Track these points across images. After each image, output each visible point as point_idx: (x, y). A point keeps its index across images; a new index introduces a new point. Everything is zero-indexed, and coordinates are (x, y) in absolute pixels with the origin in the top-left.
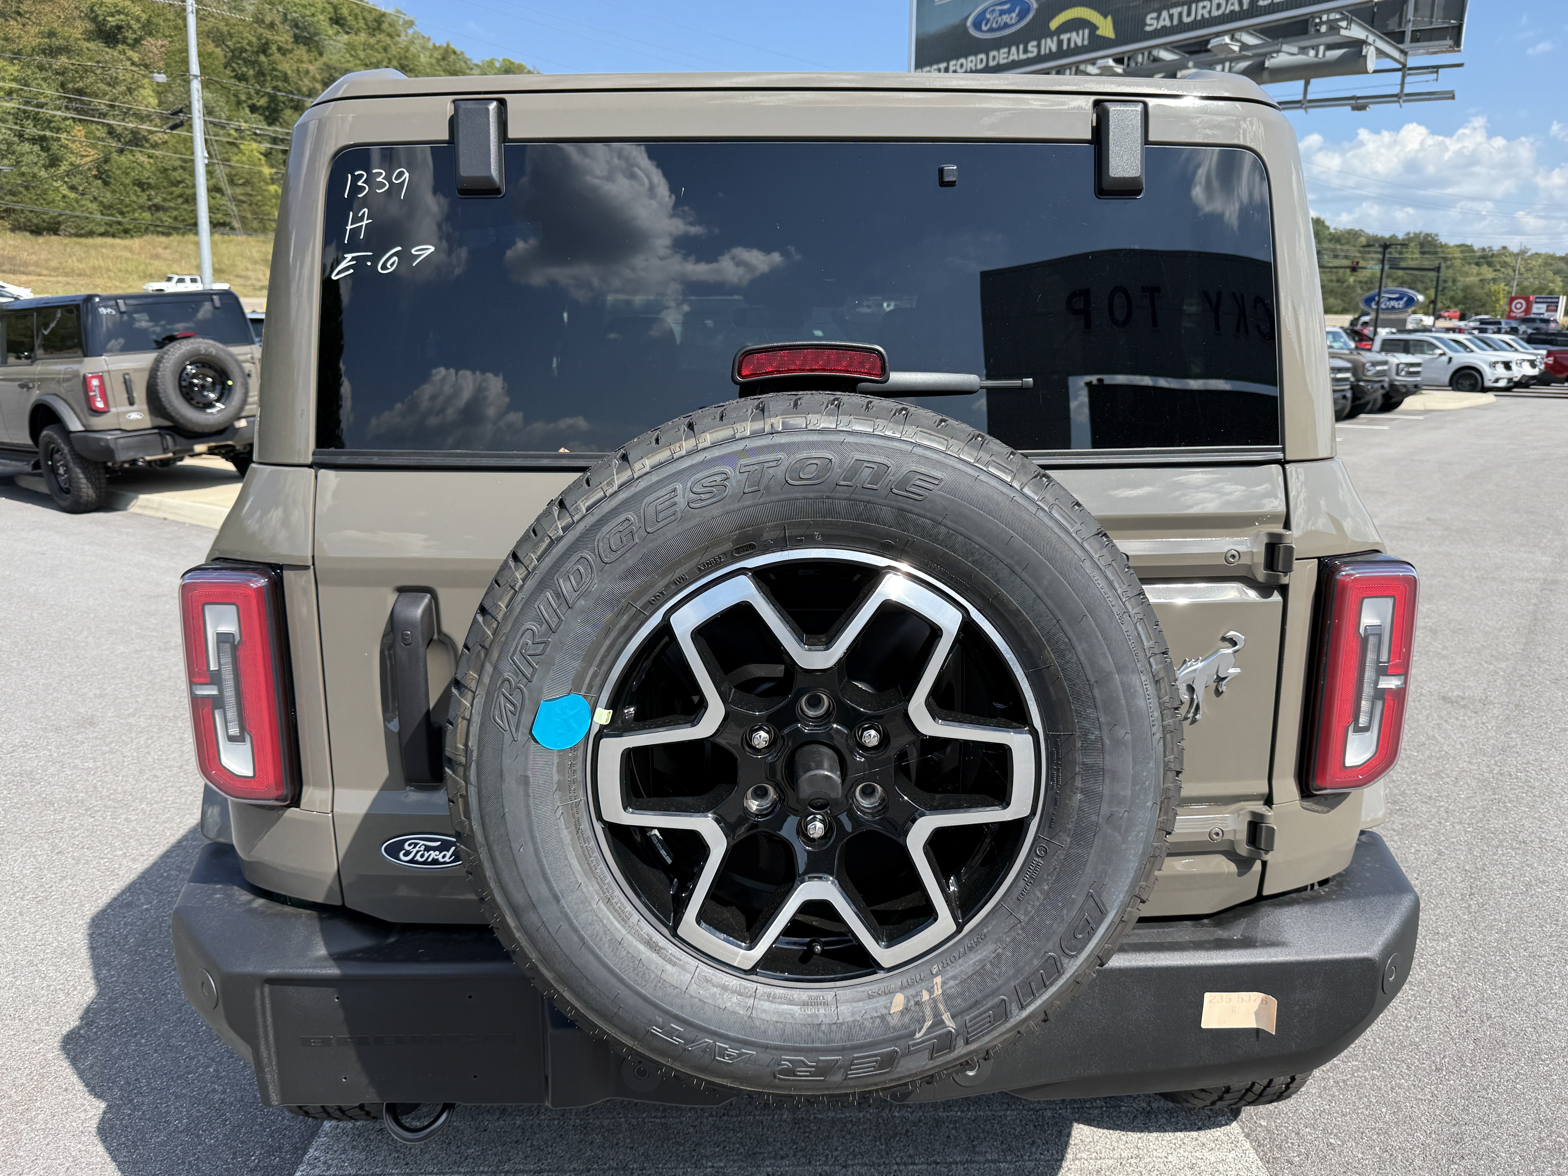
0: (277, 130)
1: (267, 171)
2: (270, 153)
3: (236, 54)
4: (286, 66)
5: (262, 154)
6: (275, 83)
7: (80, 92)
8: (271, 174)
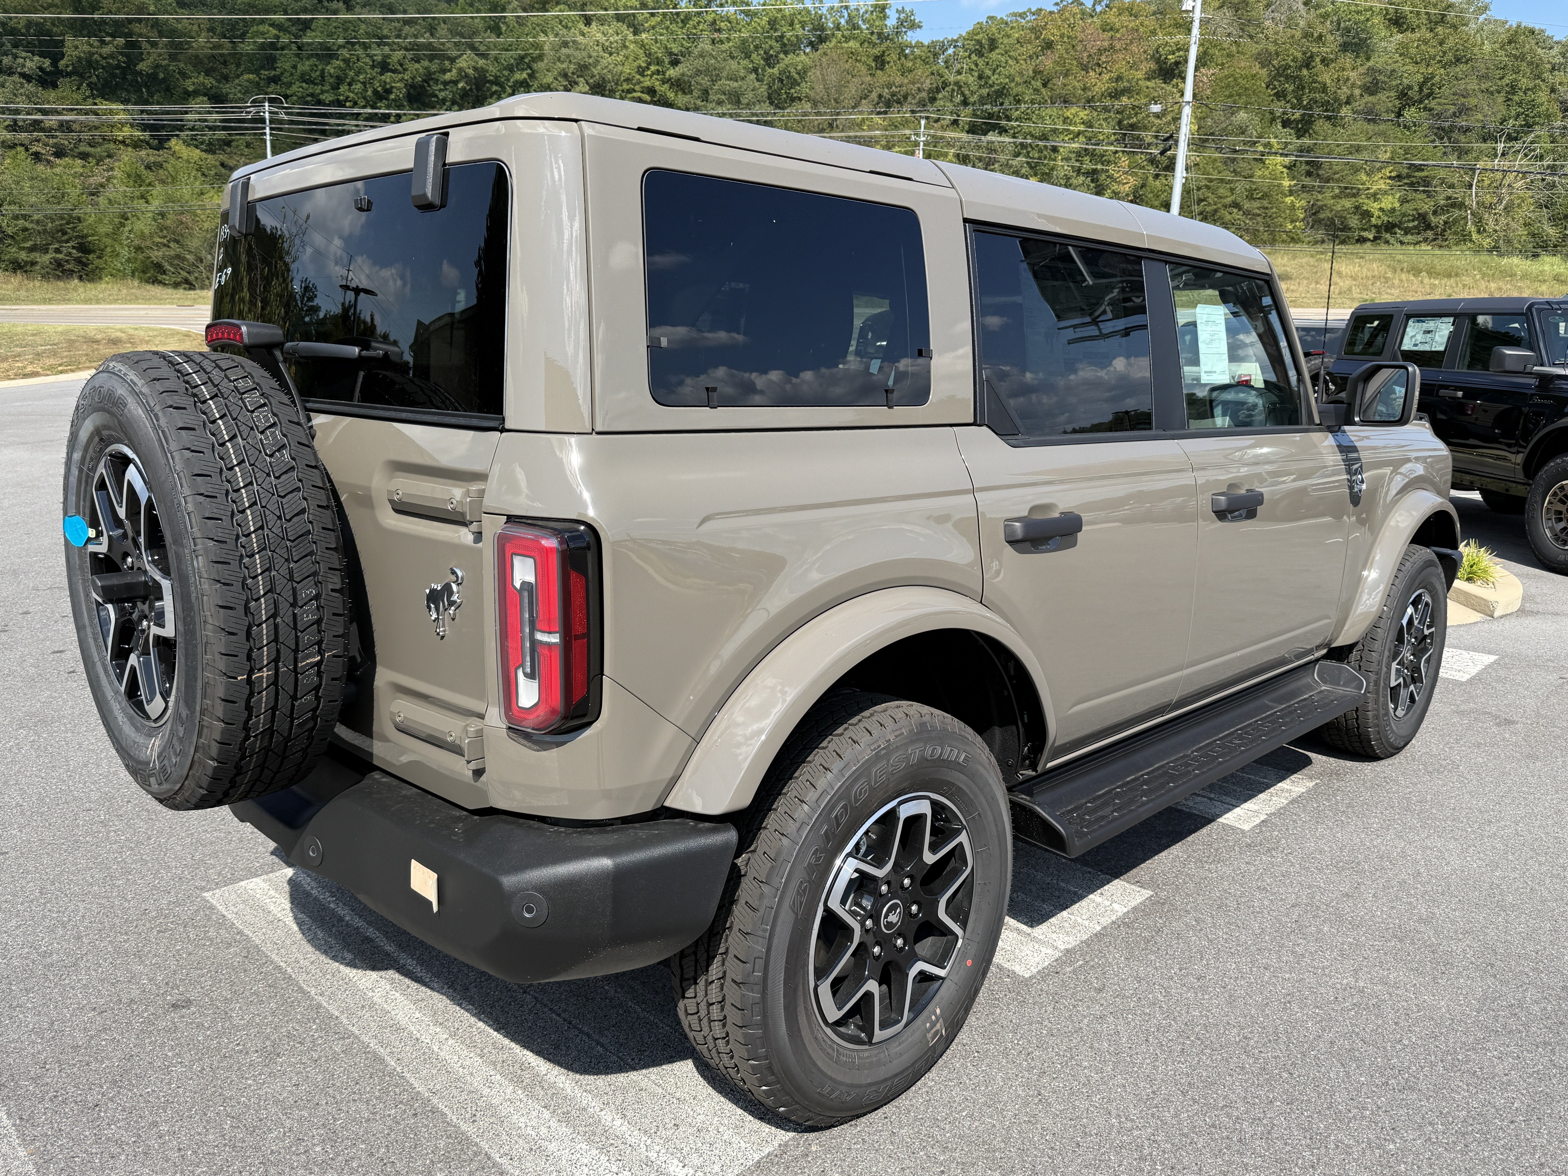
0: (1307, 141)
1: (1286, 183)
2: (1295, 165)
3: (1281, 73)
4: (1326, 77)
5: (1285, 167)
6: (1312, 95)
7: (1133, 127)
8: (1290, 186)
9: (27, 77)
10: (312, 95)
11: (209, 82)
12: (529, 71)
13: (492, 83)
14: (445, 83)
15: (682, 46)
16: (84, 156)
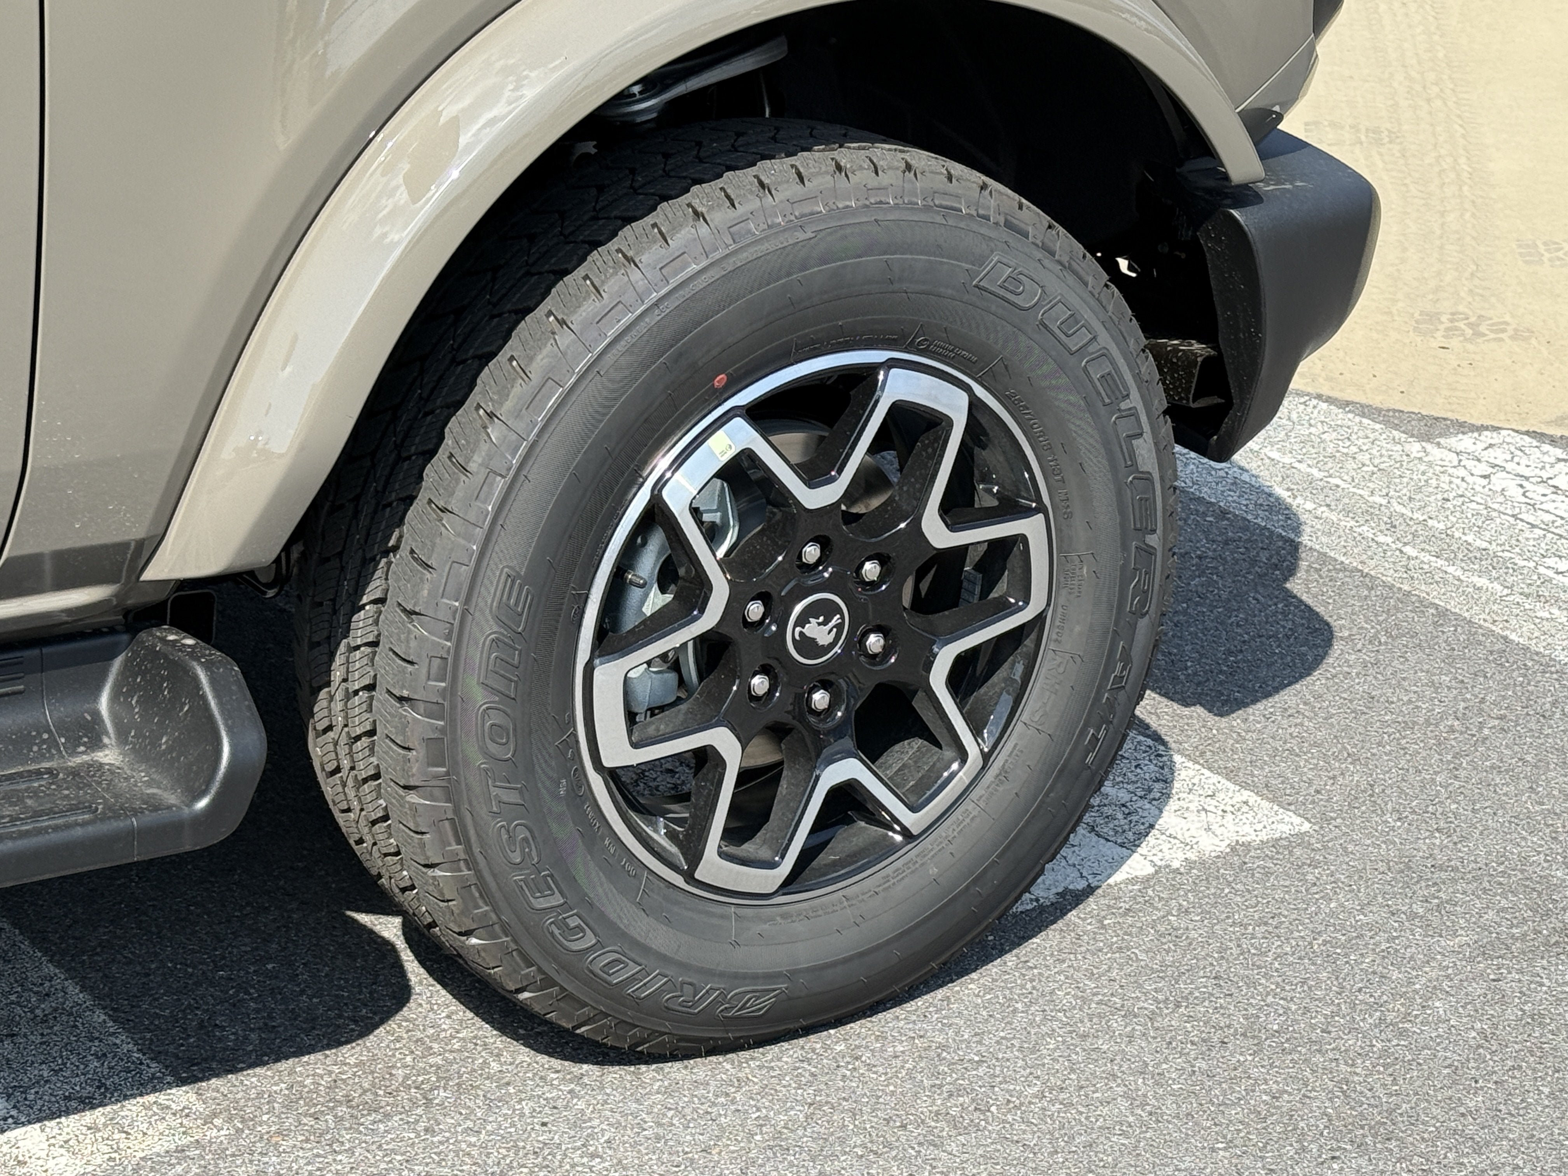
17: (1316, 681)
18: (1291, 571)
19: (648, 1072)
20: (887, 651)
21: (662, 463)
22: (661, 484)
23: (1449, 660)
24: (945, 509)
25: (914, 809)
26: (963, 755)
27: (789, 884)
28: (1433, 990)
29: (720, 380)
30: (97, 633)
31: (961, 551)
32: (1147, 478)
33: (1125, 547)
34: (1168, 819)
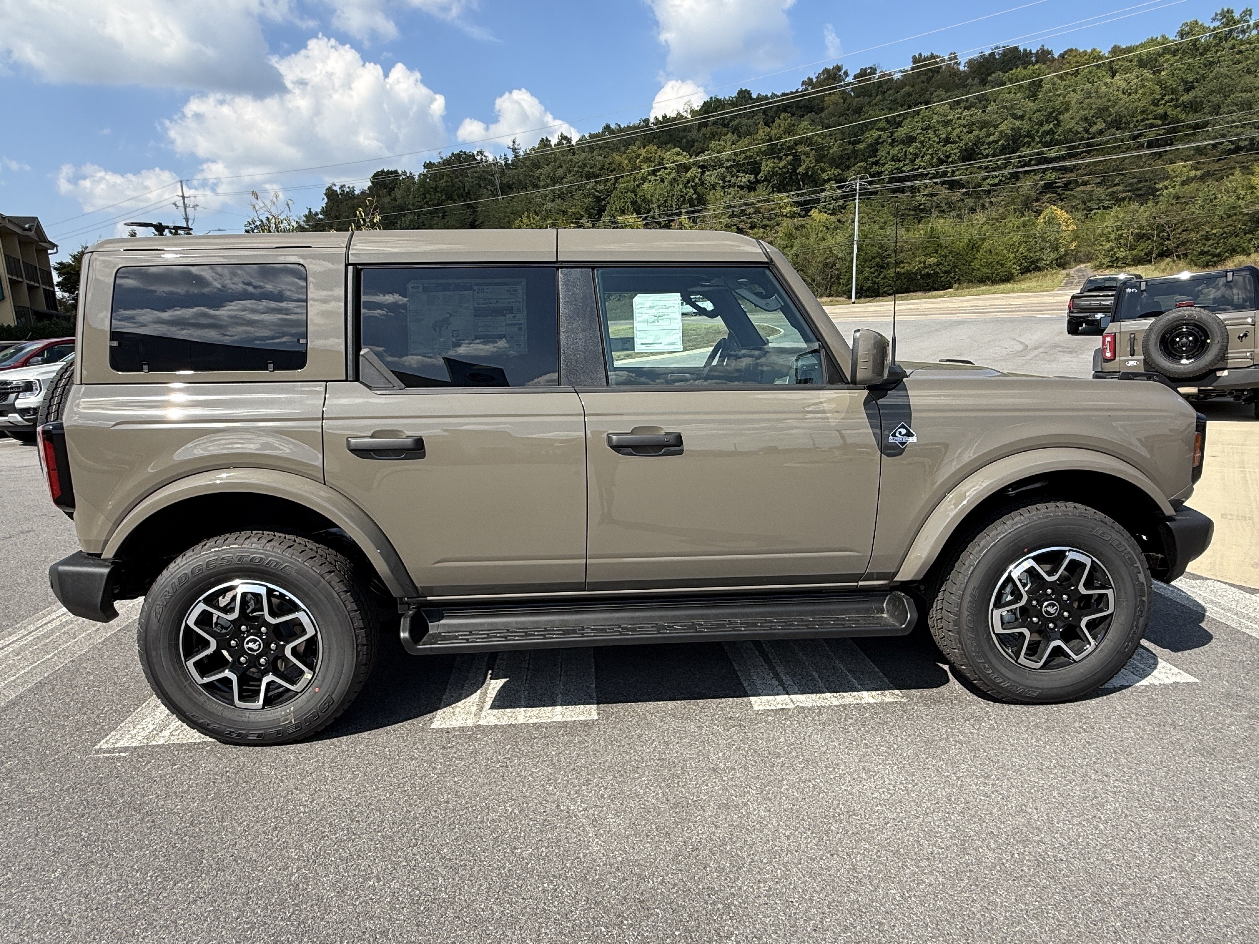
9: (742, 187)
10: (898, 169)
11: (837, 171)
12: (1055, 122)
13: (1025, 136)
14: (990, 144)
15: (1198, 73)
16: (765, 227)
17: (1206, 647)
18: (1202, 621)
19: (1005, 706)
20: (1069, 617)
21: (1011, 567)
22: (1011, 572)
23: (1251, 648)
24: (1085, 585)
25: (1076, 655)
26: (1090, 644)
27: (1042, 667)
28: (1232, 724)
29: (1026, 550)
30: (884, 591)
31: (1091, 596)
32: (1142, 583)
33: (1136, 599)
34: (1155, 673)
